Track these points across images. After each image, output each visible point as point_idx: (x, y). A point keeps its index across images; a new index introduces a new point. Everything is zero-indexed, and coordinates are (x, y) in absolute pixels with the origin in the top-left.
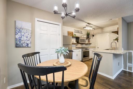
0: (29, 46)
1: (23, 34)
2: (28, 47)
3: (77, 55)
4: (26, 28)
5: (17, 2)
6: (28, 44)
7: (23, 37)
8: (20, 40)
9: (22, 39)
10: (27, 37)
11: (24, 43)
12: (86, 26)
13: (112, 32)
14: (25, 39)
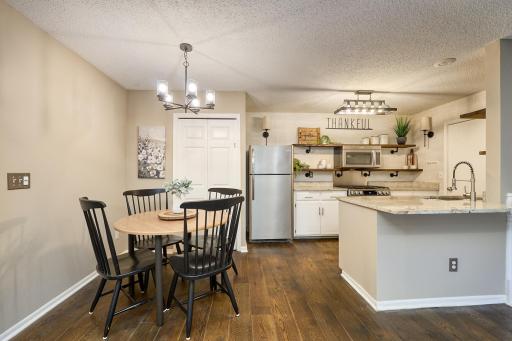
0: (161, 176)
1: (150, 151)
2: (159, 178)
3: (321, 212)
4: (156, 138)
5: (141, 88)
6: (158, 173)
7: (150, 157)
8: (145, 163)
9: (149, 162)
10: (157, 158)
11: (152, 169)
12: (346, 105)
13: (462, 116)
14: (154, 161)
